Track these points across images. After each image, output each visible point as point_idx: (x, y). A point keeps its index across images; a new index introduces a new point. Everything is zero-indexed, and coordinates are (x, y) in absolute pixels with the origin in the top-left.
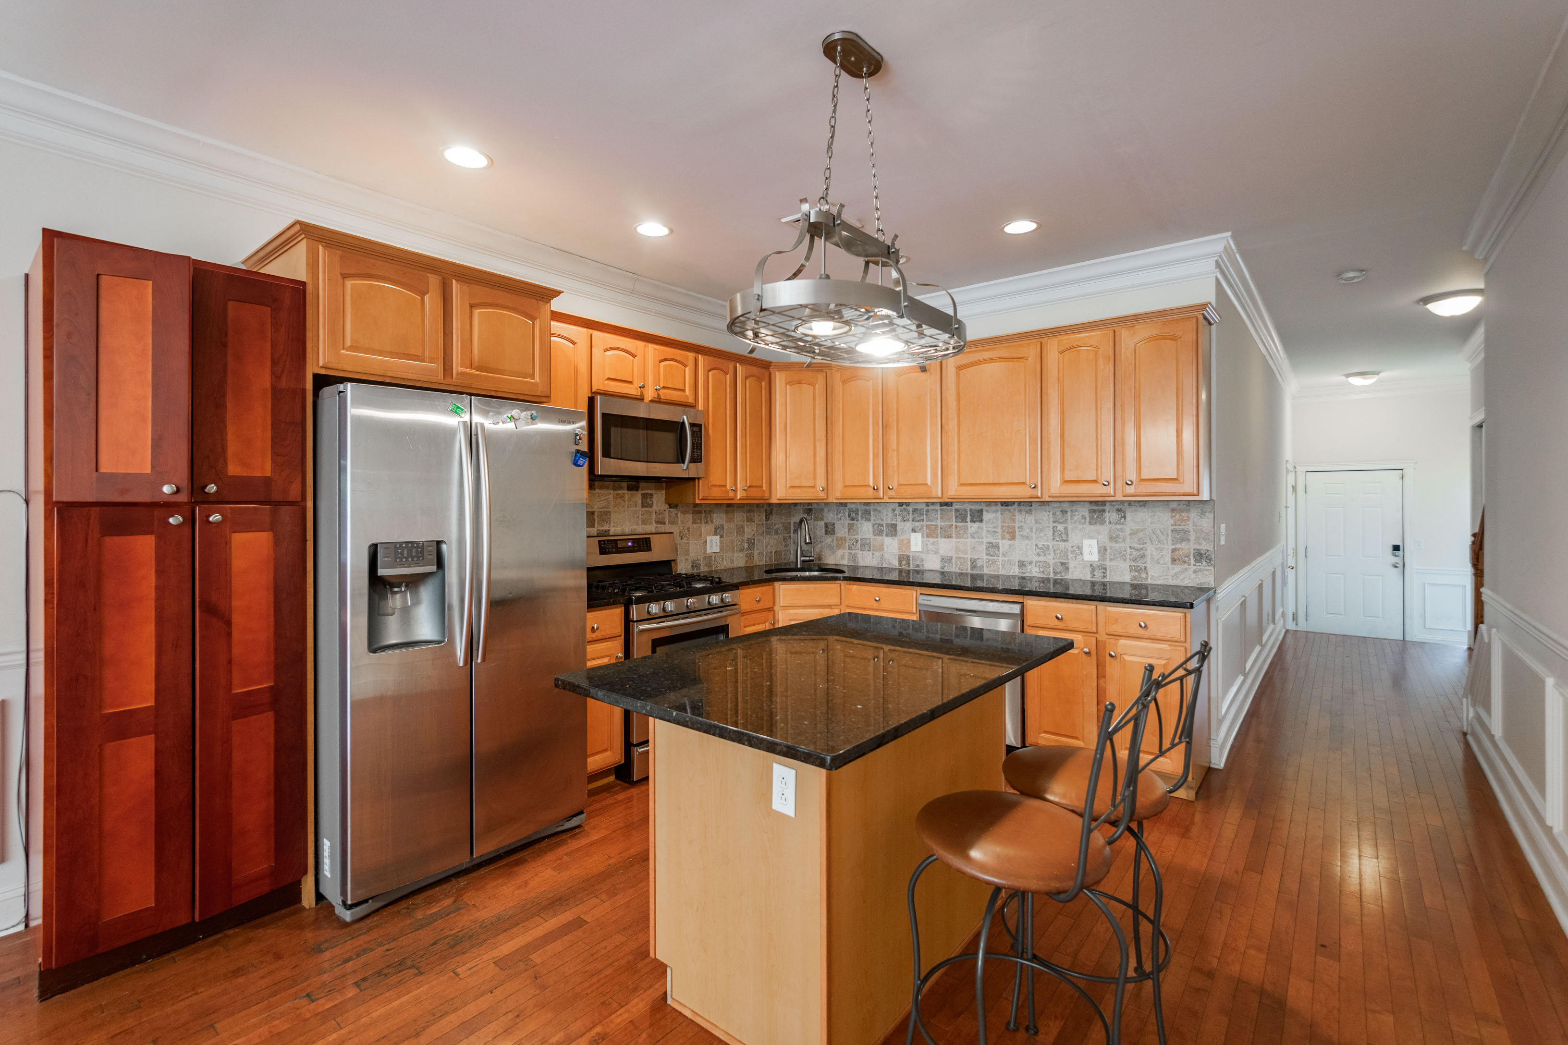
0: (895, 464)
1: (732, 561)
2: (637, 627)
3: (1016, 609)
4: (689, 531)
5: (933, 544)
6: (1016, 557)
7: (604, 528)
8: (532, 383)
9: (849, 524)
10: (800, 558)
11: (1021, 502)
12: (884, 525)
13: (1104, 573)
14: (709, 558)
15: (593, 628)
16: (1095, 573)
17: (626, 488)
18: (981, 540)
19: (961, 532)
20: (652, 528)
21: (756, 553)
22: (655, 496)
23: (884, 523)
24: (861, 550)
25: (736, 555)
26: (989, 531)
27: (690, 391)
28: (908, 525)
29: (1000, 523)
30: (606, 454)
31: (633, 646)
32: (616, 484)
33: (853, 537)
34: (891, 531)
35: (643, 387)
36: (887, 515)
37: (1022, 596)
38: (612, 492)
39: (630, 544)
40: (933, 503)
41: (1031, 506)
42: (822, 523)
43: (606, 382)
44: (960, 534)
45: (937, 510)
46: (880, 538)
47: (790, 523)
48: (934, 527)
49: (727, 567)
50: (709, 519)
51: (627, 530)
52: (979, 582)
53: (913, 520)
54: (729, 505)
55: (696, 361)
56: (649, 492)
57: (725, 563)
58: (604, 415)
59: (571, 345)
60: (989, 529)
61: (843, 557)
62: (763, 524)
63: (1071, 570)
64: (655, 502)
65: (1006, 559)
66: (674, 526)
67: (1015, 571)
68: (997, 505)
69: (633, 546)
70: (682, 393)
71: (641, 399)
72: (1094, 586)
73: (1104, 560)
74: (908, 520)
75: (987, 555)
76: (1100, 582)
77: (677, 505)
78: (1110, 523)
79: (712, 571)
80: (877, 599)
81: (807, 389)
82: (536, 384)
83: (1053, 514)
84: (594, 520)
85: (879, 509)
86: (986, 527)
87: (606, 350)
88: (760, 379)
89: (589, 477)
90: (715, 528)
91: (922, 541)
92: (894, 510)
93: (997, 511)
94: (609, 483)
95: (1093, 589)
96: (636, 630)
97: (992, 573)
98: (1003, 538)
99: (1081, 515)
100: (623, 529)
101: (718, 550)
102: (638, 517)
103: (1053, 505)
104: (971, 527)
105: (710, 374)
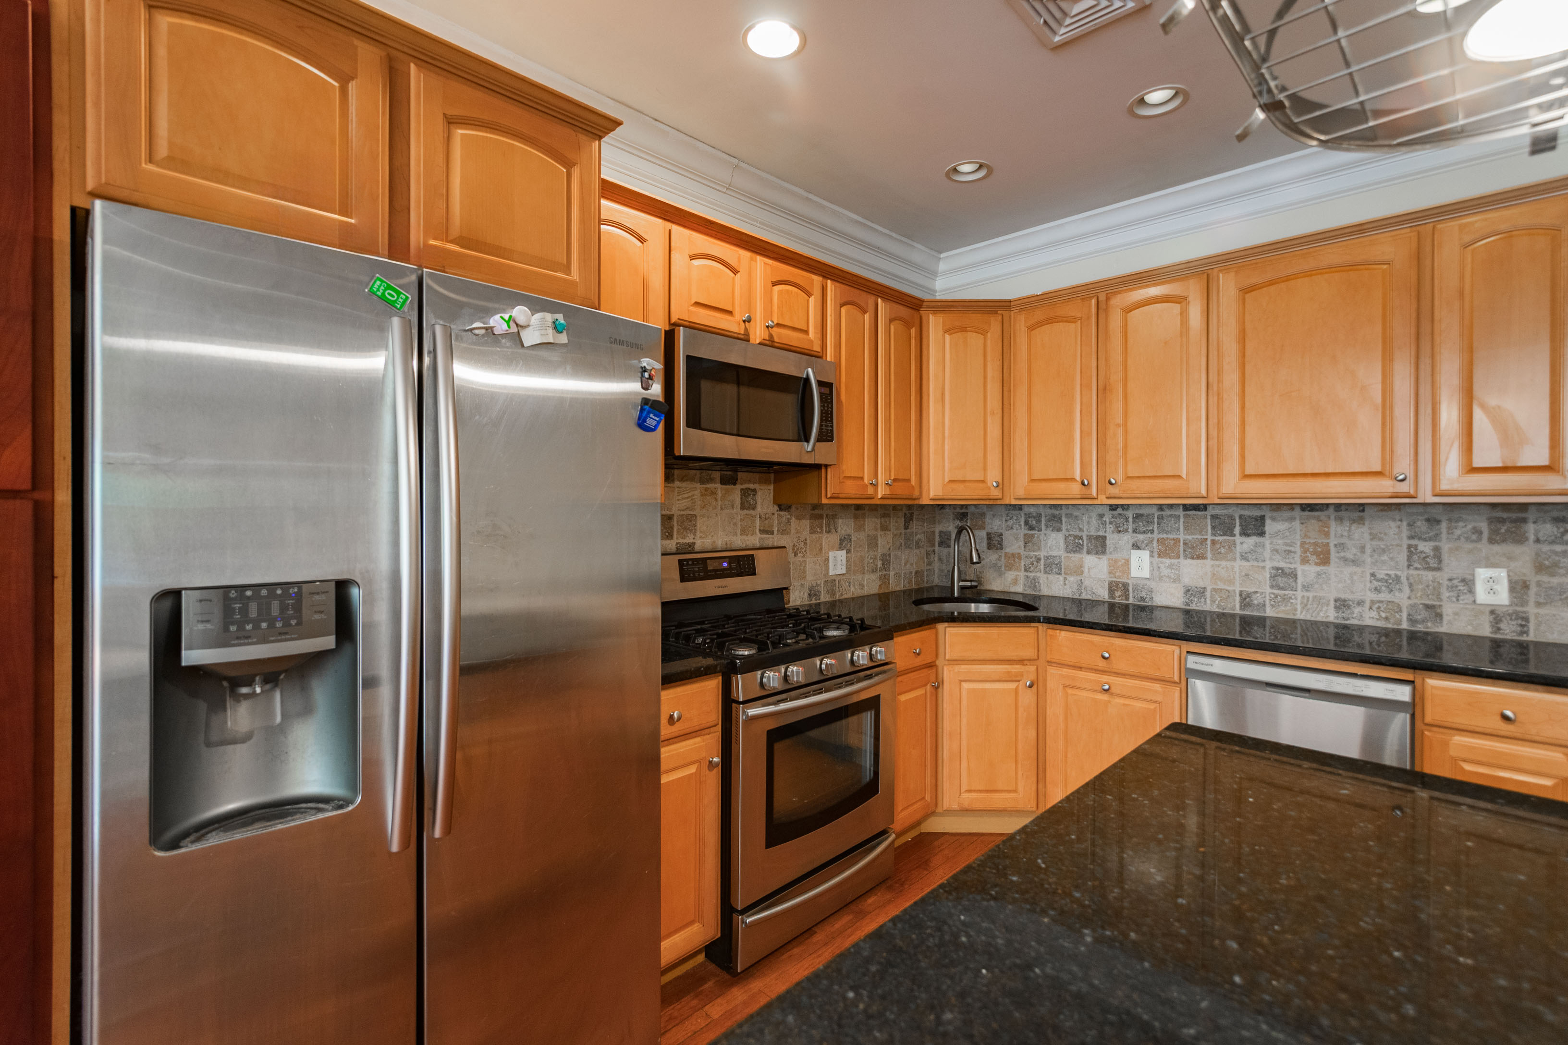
0: (1121, 446)
1: (862, 586)
2: (744, 712)
3: (1403, 693)
4: (805, 544)
5: (1170, 567)
6: (1332, 590)
7: (687, 541)
8: (565, 280)
9: (1025, 535)
10: (959, 582)
11: (1340, 505)
12: (1085, 538)
13: (1521, 625)
14: (832, 583)
15: (671, 717)
16: (1502, 626)
17: (718, 480)
18: (1262, 564)
19: (1223, 550)
20: (755, 540)
21: (892, 573)
22: (759, 493)
23: (1084, 535)
24: (1046, 572)
25: (866, 577)
26: (1277, 551)
27: (815, 333)
28: (1125, 538)
29: (1298, 537)
30: (694, 422)
31: (738, 744)
32: (705, 473)
33: (1032, 554)
34: (1096, 546)
35: (749, 320)
36: (1089, 523)
37: (1412, 671)
38: (698, 485)
39: (725, 564)
40: (1171, 506)
41: (1363, 511)
42: (982, 534)
43: (693, 309)
44: (1220, 553)
45: (1179, 516)
46: (1078, 556)
47: (933, 532)
48: (1172, 542)
49: (856, 595)
50: (832, 528)
51: (720, 544)
52: (1256, 628)
53: (1134, 531)
54: (858, 507)
55: (824, 289)
56: (751, 486)
57: (852, 589)
58: (689, 359)
59: (639, 244)
60: (1278, 547)
61: (1015, 582)
62: (901, 534)
63: (1446, 619)
64: (759, 501)
65: (1310, 595)
66: (785, 537)
67: (1330, 615)
68: (1293, 509)
69: (730, 568)
70: (804, 336)
71: (745, 338)
72: (1499, 646)
73: (1524, 603)
74: (1127, 531)
75: (1272, 587)
76: (1512, 641)
77: (790, 507)
78: (1538, 541)
79: (835, 601)
80: (1107, 655)
81: (974, 339)
82: (573, 283)
83: (1409, 525)
84: (672, 528)
85: (1076, 513)
86: (1271, 543)
87: (693, 257)
88: (908, 324)
89: (666, 460)
90: (840, 540)
91: (1151, 563)
92: (1101, 516)
93: (1292, 519)
94: (694, 472)
95: (1497, 652)
96: (742, 717)
97: (1281, 615)
98: (1305, 561)
99: (1470, 527)
100: (714, 542)
101: (844, 571)
102: (735, 524)
103: (1409, 510)
104: (1242, 543)
105: (843, 310)
